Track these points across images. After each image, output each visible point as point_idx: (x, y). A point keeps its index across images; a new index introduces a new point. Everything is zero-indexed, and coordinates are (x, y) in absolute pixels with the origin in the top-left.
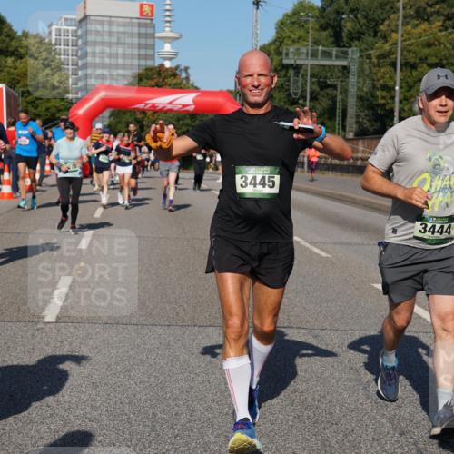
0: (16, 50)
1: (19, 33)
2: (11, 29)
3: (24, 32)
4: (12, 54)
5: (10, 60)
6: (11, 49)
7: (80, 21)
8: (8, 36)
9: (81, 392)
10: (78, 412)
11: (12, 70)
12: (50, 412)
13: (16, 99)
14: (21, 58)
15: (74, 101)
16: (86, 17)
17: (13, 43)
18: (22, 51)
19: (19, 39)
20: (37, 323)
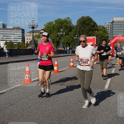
0: (98, 29)
1: (99, 26)
2: (97, 25)
3: (100, 25)
4: (97, 30)
5: (96, 31)
6: (97, 29)
7: (112, 22)
8: (96, 26)
9: (114, 105)
10: (114, 110)
11: (97, 34)
12: (108, 109)
13: (98, 40)
14: (99, 31)
15: (110, 40)
16: (113, 21)
17: (97, 28)
18: (99, 29)
19: (99, 27)
20: (103, 89)
